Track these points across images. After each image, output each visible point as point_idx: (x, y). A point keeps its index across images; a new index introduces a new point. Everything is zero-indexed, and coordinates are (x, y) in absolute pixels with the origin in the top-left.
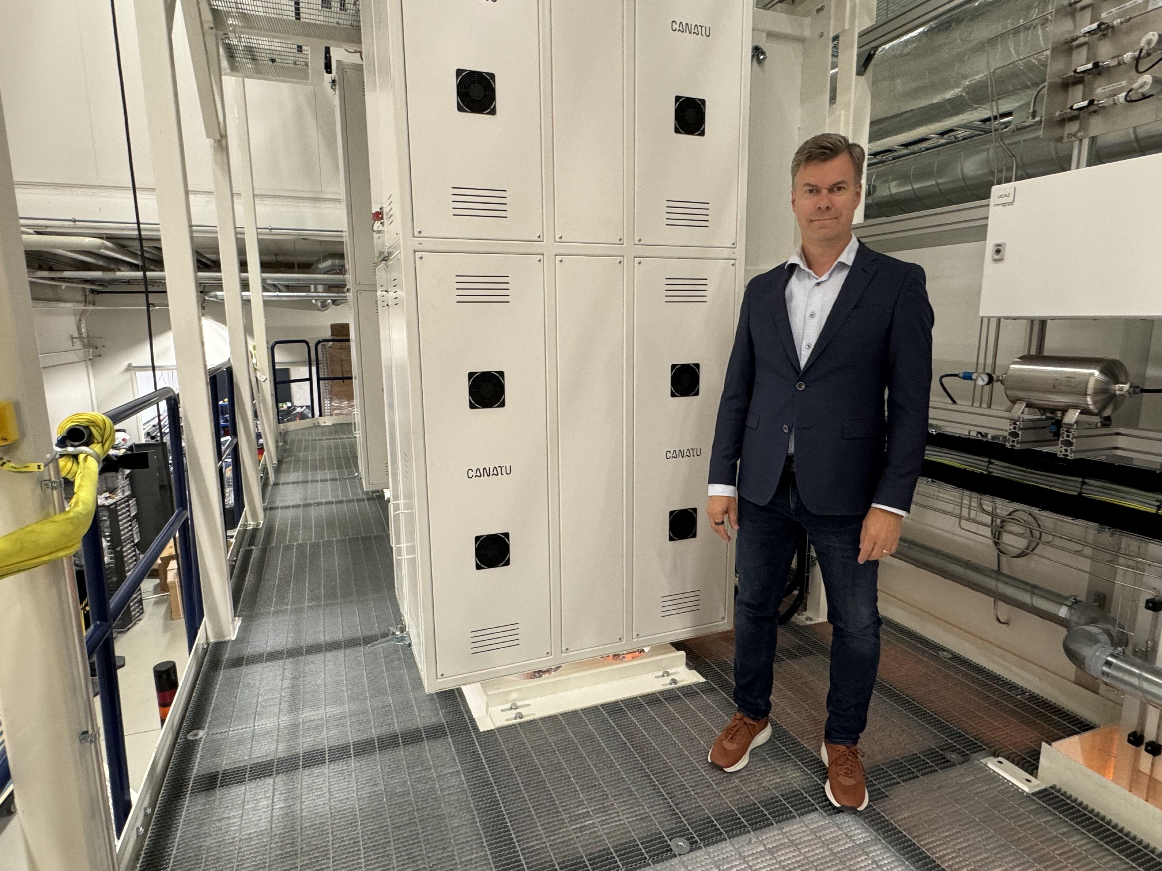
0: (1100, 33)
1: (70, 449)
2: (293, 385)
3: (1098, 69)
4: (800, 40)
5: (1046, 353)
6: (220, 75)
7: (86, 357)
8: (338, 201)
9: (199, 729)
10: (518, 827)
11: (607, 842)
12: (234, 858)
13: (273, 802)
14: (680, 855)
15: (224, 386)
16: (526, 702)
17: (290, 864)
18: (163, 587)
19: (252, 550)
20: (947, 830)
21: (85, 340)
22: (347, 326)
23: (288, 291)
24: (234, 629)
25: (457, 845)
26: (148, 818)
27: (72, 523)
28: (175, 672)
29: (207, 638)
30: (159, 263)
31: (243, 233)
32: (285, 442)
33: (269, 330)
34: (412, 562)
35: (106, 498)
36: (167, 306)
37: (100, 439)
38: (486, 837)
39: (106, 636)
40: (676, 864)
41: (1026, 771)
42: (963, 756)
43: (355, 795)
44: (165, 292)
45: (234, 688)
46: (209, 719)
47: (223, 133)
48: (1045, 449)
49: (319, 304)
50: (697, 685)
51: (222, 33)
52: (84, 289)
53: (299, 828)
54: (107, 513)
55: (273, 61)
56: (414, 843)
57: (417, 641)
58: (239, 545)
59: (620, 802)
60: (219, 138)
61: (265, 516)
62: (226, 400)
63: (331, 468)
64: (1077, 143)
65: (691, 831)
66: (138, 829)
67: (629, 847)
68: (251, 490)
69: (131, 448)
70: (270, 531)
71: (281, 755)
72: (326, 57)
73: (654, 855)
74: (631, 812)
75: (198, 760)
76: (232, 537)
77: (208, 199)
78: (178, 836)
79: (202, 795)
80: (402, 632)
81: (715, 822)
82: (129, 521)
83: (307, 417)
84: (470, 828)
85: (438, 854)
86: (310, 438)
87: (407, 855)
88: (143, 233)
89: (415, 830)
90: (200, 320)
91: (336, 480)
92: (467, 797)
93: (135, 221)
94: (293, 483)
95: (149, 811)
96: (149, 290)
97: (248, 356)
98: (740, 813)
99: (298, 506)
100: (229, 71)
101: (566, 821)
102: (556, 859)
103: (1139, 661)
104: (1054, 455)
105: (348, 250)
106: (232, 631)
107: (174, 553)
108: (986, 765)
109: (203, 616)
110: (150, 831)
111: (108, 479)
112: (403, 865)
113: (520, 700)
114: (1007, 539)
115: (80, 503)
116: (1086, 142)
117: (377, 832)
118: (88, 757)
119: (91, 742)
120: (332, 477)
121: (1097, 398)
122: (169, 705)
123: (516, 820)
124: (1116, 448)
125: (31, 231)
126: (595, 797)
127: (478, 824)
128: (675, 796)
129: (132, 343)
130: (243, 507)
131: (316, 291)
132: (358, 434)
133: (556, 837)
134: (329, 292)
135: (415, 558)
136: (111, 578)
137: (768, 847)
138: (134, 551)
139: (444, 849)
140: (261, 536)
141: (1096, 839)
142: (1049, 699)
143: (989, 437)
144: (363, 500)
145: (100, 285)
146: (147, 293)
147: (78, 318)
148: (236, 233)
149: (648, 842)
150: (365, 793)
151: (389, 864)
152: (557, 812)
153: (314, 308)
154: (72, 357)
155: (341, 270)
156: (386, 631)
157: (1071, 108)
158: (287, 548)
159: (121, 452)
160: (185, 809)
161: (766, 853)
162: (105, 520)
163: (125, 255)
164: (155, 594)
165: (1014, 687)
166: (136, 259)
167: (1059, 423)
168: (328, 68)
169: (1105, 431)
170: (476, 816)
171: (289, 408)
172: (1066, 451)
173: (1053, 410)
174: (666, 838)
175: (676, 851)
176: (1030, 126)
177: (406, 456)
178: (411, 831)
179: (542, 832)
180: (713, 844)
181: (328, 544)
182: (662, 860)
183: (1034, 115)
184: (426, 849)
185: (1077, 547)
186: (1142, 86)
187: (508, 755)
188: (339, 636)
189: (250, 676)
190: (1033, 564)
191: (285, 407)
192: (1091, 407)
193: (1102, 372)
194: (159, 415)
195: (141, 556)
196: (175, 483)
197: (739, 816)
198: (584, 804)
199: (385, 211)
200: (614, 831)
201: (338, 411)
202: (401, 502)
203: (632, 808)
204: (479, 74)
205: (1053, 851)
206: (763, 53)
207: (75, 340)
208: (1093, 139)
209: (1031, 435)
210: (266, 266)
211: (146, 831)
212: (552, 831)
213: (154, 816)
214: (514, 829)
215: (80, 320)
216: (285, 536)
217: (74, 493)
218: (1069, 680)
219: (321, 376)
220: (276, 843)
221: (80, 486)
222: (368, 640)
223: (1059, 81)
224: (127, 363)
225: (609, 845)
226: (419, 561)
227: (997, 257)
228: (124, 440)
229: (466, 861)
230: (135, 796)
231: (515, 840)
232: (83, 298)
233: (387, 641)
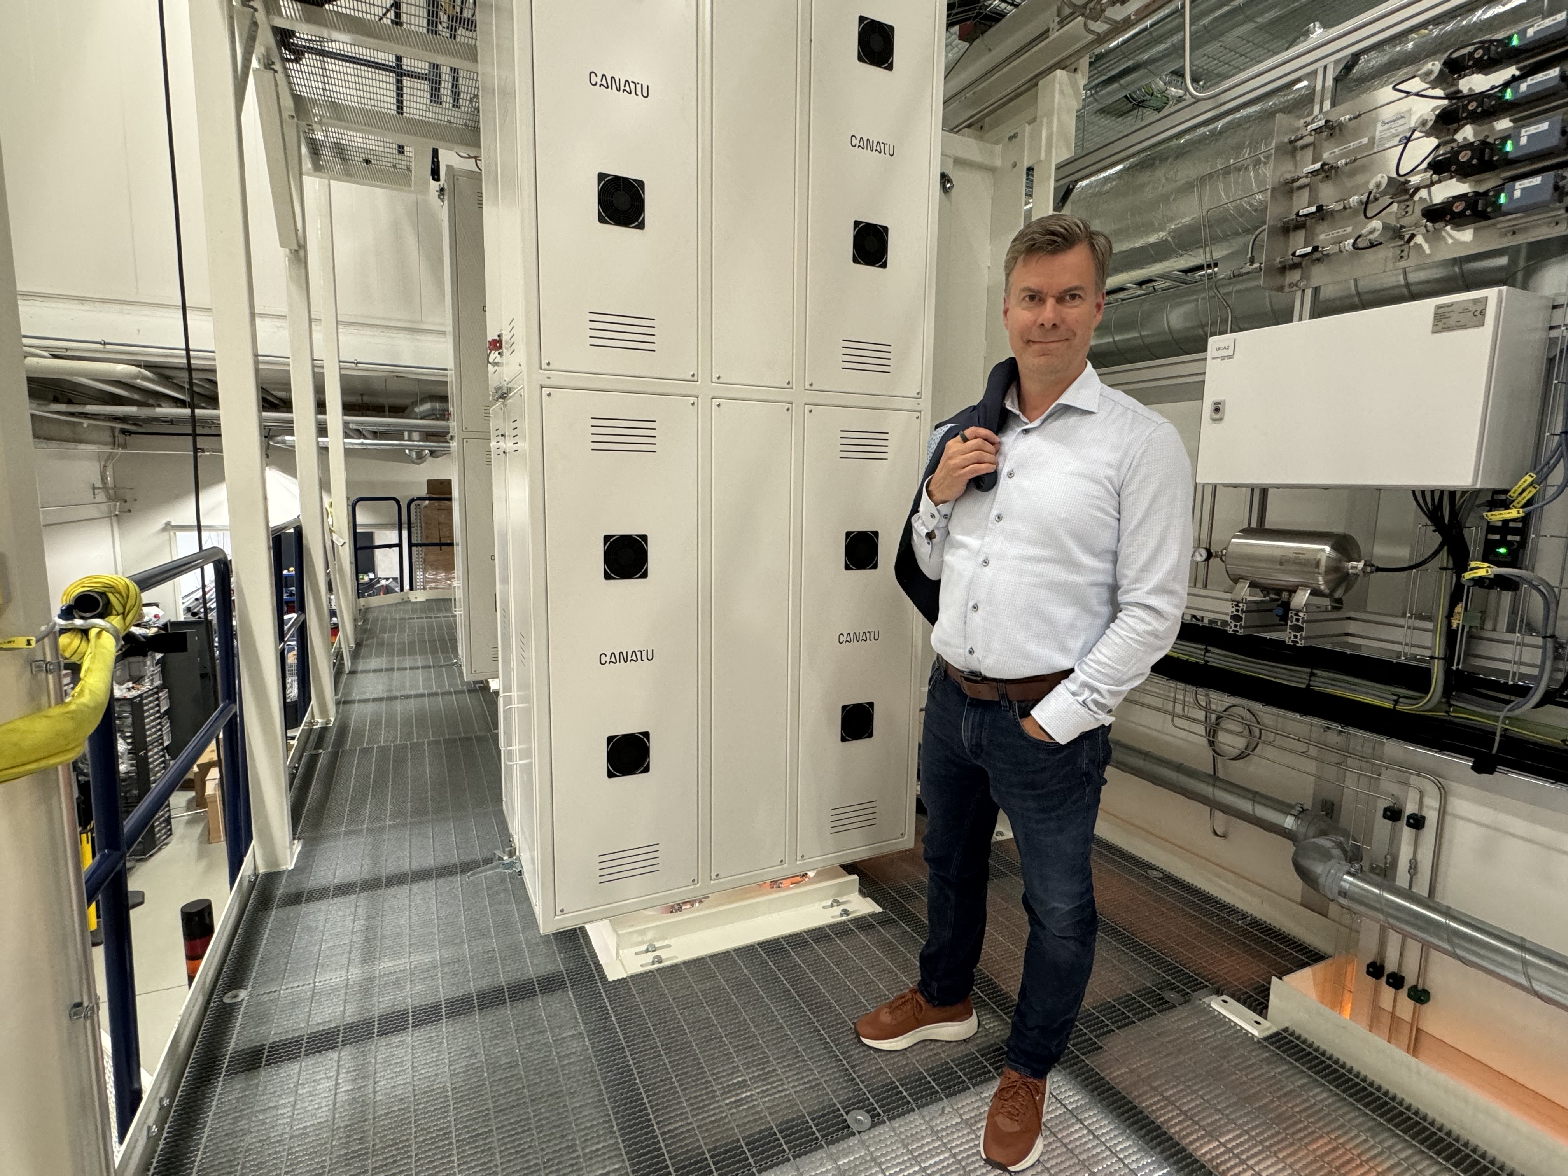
0: (1323, 174)
1: (78, 622)
2: (378, 552)
3: (1321, 213)
4: (992, 170)
5: (1267, 526)
6: (301, 174)
7: (110, 512)
8: (444, 333)
9: (240, 988)
10: (657, 1104)
11: (769, 1119)
12: (282, 1162)
13: (337, 1084)
14: (859, 1132)
15: (289, 550)
16: (666, 942)
17: (358, 1168)
18: (200, 802)
19: (318, 755)
20: (1172, 1088)
21: (111, 492)
22: (449, 482)
23: (376, 438)
24: (292, 855)
25: (579, 1131)
26: (164, 1112)
27: (72, 718)
28: (210, 914)
29: (255, 868)
30: (213, 400)
31: (323, 367)
32: (365, 621)
33: (350, 485)
34: (528, 770)
35: (129, 689)
36: (221, 451)
37: (120, 609)
38: (617, 1119)
39: (118, 869)
40: (855, 1144)
41: (1254, 1011)
42: (1183, 996)
43: (446, 1069)
44: (220, 435)
45: (288, 932)
46: (254, 974)
47: (302, 242)
48: (1268, 636)
49: (414, 455)
50: (873, 915)
51: (304, 123)
52: (113, 428)
53: (371, 1117)
54: (128, 709)
55: (368, 162)
56: (523, 1132)
57: (531, 867)
58: (302, 749)
59: (784, 1067)
60: (296, 247)
61: (337, 712)
62: (292, 569)
63: (423, 652)
64: (1299, 294)
65: (872, 1100)
66: (149, 1128)
67: (797, 1125)
68: (319, 677)
69: (165, 627)
70: (343, 729)
71: (349, 1020)
72: (433, 162)
73: (828, 1134)
74: (798, 1079)
75: (237, 1029)
76: (293, 738)
77: (278, 324)
78: (206, 1135)
79: (242, 1076)
80: (511, 856)
81: (901, 1089)
82: (159, 718)
83: (393, 591)
84: (596, 1107)
85: (556, 1145)
86: (397, 616)
87: (514, 1147)
88: (192, 361)
89: (525, 1113)
90: (263, 471)
91: (429, 667)
92: (593, 1066)
93: (184, 346)
94: (375, 671)
95: (166, 1102)
96: (198, 432)
97: (323, 514)
98: (930, 1075)
99: (380, 700)
100: (311, 171)
101: (718, 1093)
102: (705, 1144)
103: (1379, 879)
104: (1282, 643)
105: (453, 392)
106: (289, 858)
107: (216, 758)
108: (1209, 1006)
109: (251, 839)
110: (166, 1130)
111: (133, 665)
112: (509, 1161)
113: (658, 940)
114: (1223, 737)
115: (87, 692)
116: (1309, 292)
117: (475, 1119)
118: (81, 1040)
119: (86, 1017)
120: (425, 664)
121: (1330, 577)
122: (201, 957)
123: (654, 1094)
124: (1347, 634)
125: (46, 354)
126: (754, 1061)
127: (607, 1102)
128: (851, 1056)
129: (172, 497)
130: (310, 700)
131: (410, 440)
132: (459, 611)
133: (705, 1115)
134: (427, 441)
135: (531, 763)
136: (130, 791)
137: (965, 1117)
138: (163, 756)
139: (563, 1136)
140: (331, 738)
141: (1338, 1092)
142: (1274, 924)
143: (1206, 621)
144: (463, 692)
145: (135, 424)
146: (195, 435)
147: (103, 463)
148: (314, 366)
149: (820, 1117)
150: (459, 1067)
151: (491, 1161)
152: (707, 1082)
153: (408, 460)
154: (93, 512)
155: (444, 415)
156: (488, 855)
157: (1294, 254)
158: (366, 752)
159: (152, 632)
160: (216, 1097)
161: (963, 1125)
162: (126, 717)
163: (169, 388)
164: (188, 810)
165: (1233, 911)
166: (184, 393)
167: (1286, 606)
168: (435, 174)
169: (1335, 615)
170: (604, 1092)
171: (371, 580)
172: (1296, 637)
173: (1279, 591)
174: (842, 1111)
175: (855, 1127)
176: (1248, 273)
177: (523, 638)
178: (519, 1116)
179: (688, 1109)
180: (899, 1116)
181: (417, 747)
182: (838, 1140)
183: (1252, 262)
184: (539, 1138)
185: (1302, 747)
186: (1371, 232)
187: (643, 1010)
188: (429, 862)
189: (311, 917)
190: (1252, 769)
191: (366, 578)
192: (1322, 587)
193: (1333, 548)
194: (204, 586)
195: (172, 762)
196: (222, 672)
197: (929, 1079)
198: (739, 1071)
199: (504, 339)
200: (778, 1105)
201: (433, 585)
202: (515, 694)
203: (798, 1073)
204: (626, 180)
205: (1292, 1108)
206: (950, 181)
207: (97, 491)
208: (1316, 290)
209: (1256, 619)
210: (349, 408)
211: (161, 1129)
212: (700, 1108)
213: (174, 1109)
214: (652, 1107)
215: (105, 466)
216: (364, 736)
217: (80, 679)
218: (1293, 901)
219: (414, 541)
220: (340, 1138)
221: (88, 670)
222: (467, 867)
223: (1280, 224)
224: (164, 521)
225: (772, 1124)
226: (536, 768)
227: (1217, 416)
228: (156, 616)
229: (591, 1152)
230: (148, 1080)
231: (654, 1122)
232: (110, 439)
233: (490, 869)
